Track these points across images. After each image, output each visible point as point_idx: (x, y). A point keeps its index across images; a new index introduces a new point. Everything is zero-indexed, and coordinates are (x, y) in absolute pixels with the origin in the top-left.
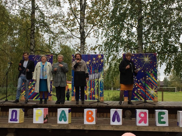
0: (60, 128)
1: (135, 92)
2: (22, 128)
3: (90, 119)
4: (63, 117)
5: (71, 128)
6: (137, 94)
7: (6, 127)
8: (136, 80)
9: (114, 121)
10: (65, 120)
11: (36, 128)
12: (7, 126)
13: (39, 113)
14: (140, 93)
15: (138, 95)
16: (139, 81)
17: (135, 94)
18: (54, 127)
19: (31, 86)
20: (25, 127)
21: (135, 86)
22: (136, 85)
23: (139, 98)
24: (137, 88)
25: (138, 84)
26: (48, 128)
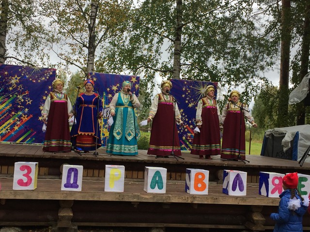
0: (155, 201)
1: (184, 138)
2: (90, 200)
3: (200, 185)
4: (157, 182)
5: (173, 201)
6: (186, 141)
7: (59, 198)
8: (187, 120)
9: (234, 189)
10: (160, 188)
11: (114, 200)
12: (61, 197)
13: (116, 175)
14: (190, 141)
15: (188, 143)
16: (190, 122)
17: (183, 141)
18: (145, 198)
19: (14, 119)
20: (96, 199)
21: (184, 129)
22: (186, 128)
23: (187, 148)
24: (186, 133)
25: (189, 126)
26: (135, 200)
